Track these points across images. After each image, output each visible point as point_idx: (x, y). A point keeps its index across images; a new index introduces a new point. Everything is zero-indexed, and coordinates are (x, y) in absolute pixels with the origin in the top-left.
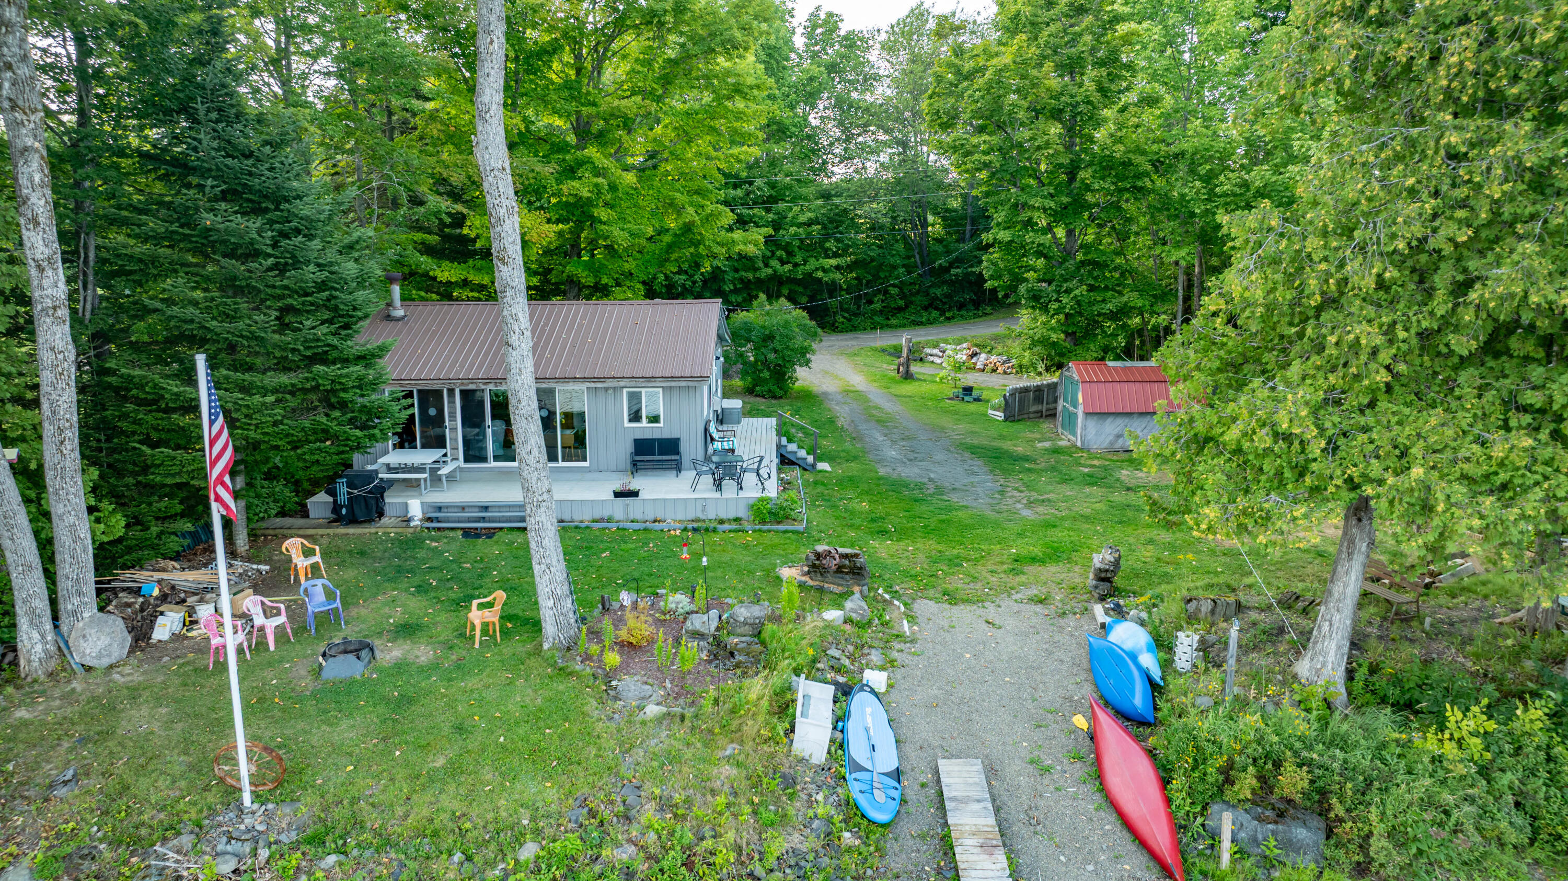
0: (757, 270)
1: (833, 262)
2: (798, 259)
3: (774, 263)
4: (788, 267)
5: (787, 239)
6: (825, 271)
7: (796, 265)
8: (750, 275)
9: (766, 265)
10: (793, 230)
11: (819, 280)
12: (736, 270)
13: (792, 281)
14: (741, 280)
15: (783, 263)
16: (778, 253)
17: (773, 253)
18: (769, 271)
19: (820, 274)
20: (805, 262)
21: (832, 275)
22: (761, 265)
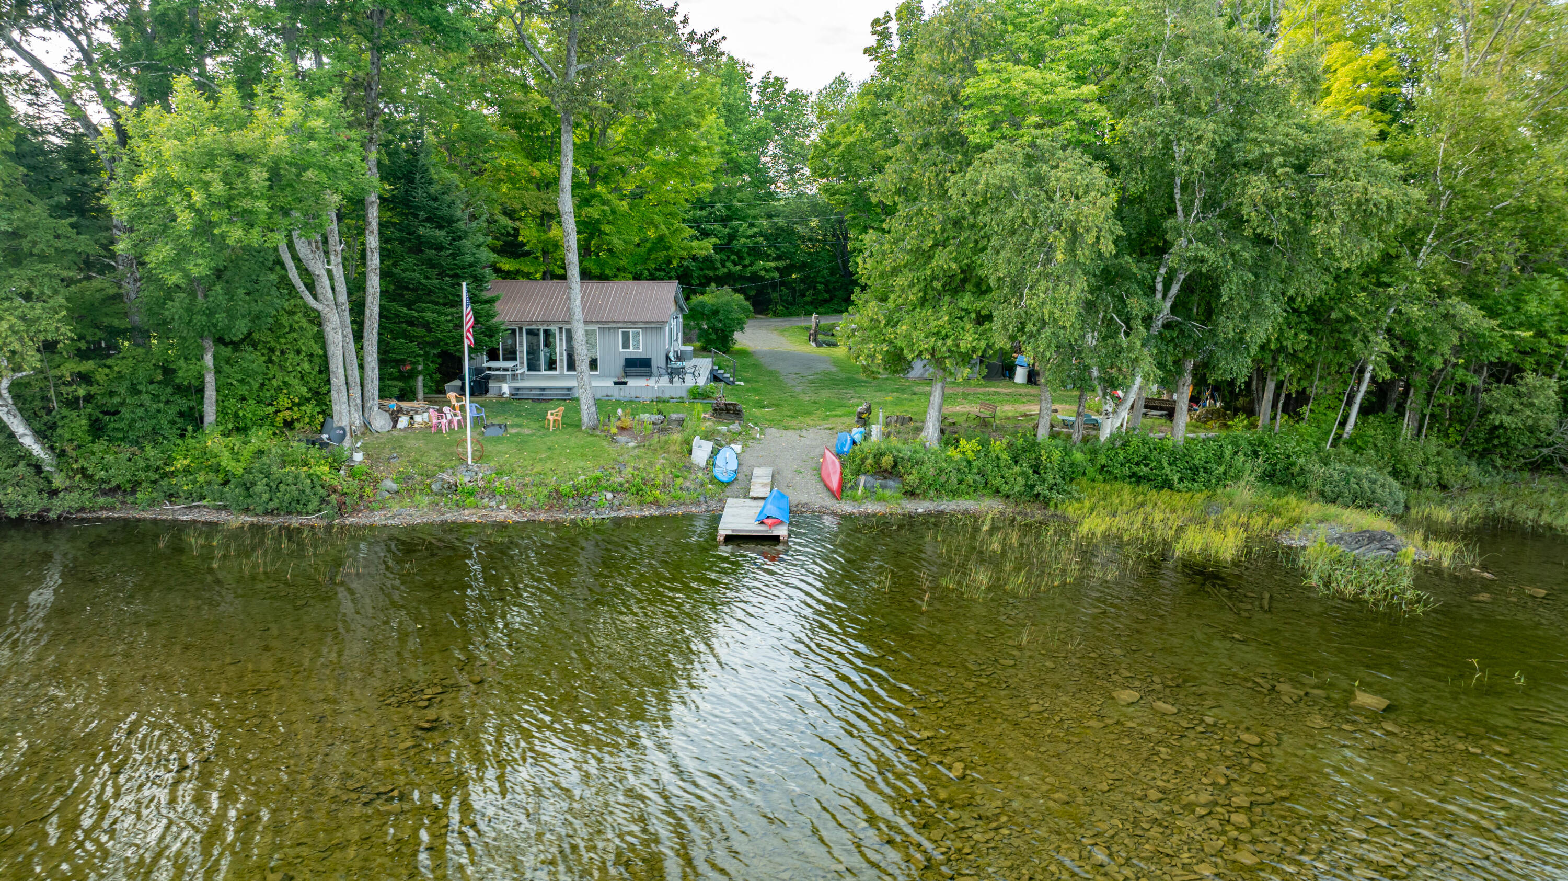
0: (717, 269)
1: (773, 264)
2: (747, 262)
3: (729, 264)
4: (739, 268)
5: (739, 247)
6: (766, 271)
7: (745, 266)
8: (711, 273)
9: (724, 266)
10: (742, 240)
11: (762, 278)
12: (702, 270)
13: (742, 278)
14: (705, 277)
15: (735, 264)
16: (732, 257)
17: (728, 257)
18: (726, 270)
19: (763, 273)
20: (751, 264)
21: (772, 274)
22: (719, 265)
